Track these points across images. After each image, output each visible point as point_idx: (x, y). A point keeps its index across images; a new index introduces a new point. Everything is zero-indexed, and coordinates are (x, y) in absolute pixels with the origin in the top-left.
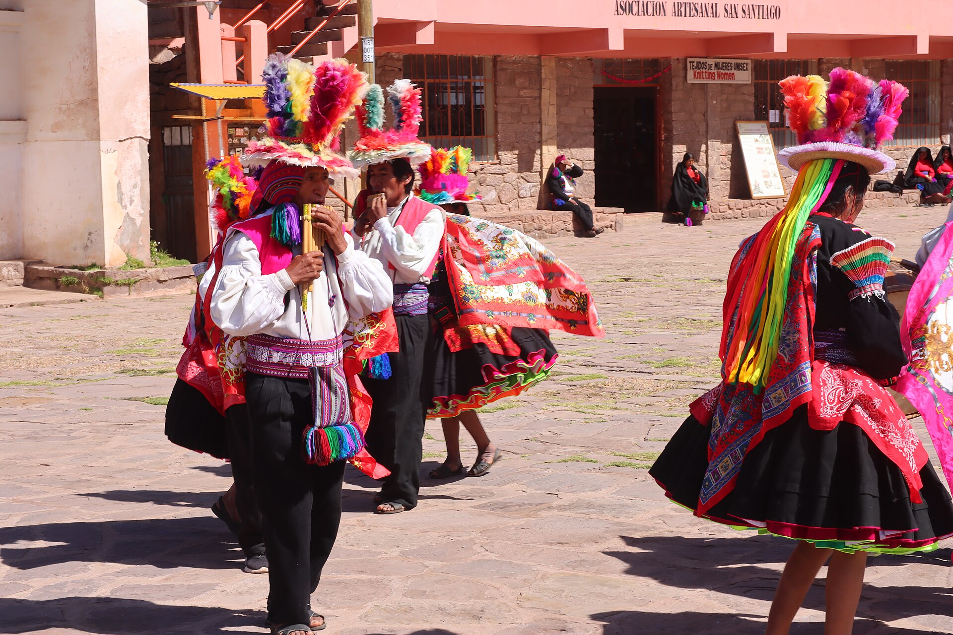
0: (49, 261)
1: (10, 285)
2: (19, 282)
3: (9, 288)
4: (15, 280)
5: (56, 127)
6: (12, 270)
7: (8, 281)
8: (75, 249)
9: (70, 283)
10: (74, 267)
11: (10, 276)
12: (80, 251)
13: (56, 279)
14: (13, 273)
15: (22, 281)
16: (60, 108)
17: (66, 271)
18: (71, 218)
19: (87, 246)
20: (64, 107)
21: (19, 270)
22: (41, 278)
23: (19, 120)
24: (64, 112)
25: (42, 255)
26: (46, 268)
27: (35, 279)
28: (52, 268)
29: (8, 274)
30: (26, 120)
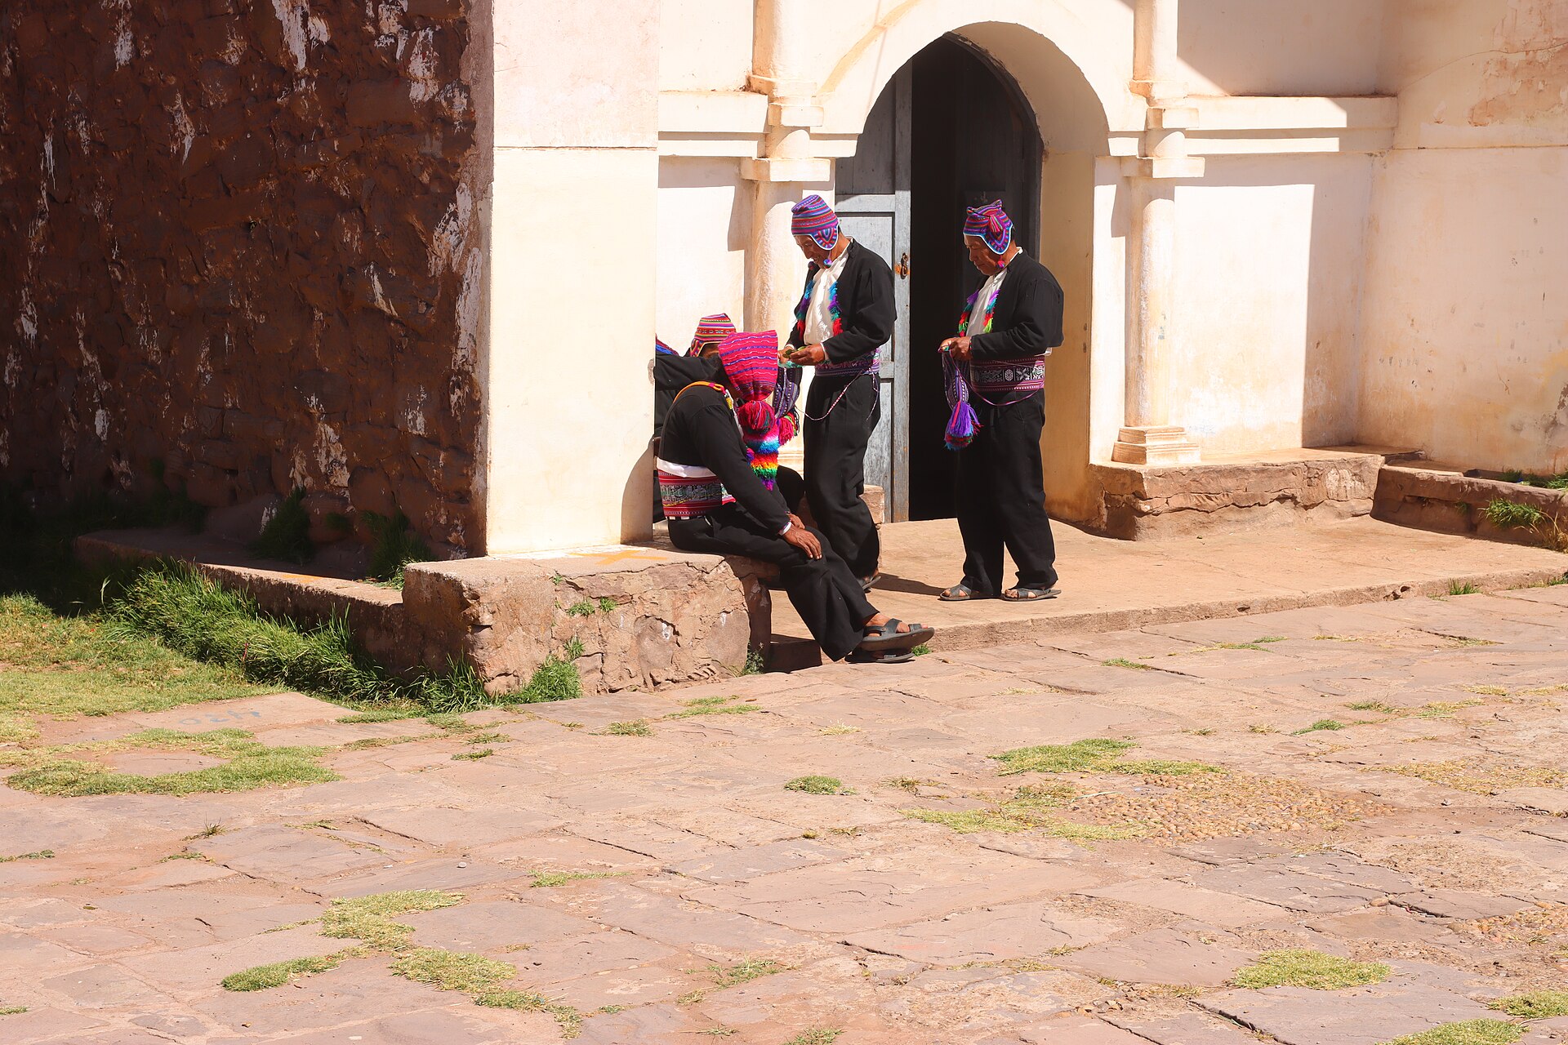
0: (1436, 453)
1: (1340, 515)
2: (1363, 507)
3: (1338, 521)
4: (1353, 503)
5: (1486, 111)
6: (1349, 476)
7: (1338, 505)
8: (1517, 429)
9: (1516, 521)
10: (1515, 477)
11: (1342, 490)
12: (1533, 437)
13: (1469, 506)
14: (1350, 484)
15: (1369, 505)
16: (1504, 64)
17: (1503, 486)
18: (1512, 347)
19: (1554, 423)
20: (1517, 59)
21: (1365, 475)
22: (1420, 500)
23: (1376, 94)
24: (1515, 72)
25: (1417, 438)
26: (1439, 474)
27: (1405, 500)
28: (1456, 476)
29: (1339, 487)
30: (1394, 95)
